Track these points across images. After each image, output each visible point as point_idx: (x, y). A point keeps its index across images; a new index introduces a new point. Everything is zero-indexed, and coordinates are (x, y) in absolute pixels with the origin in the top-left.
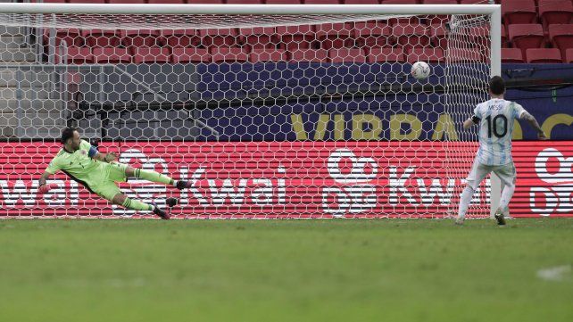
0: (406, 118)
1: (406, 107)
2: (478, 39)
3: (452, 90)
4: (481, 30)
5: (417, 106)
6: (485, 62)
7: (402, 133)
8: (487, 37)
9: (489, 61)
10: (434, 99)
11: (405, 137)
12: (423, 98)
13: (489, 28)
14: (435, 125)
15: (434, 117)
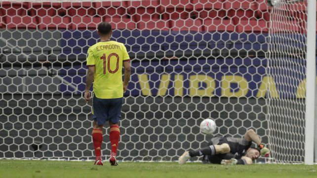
0: (234, 79)
1: (234, 69)
2: (297, 14)
3: (274, 55)
4: (299, 6)
5: (243, 69)
6: (302, 32)
7: (231, 91)
8: (304, 12)
9: (306, 32)
10: (257, 63)
11: (234, 95)
12: (247, 62)
13: (306, 4)
14: (259, 85)
15: (258, 78)
